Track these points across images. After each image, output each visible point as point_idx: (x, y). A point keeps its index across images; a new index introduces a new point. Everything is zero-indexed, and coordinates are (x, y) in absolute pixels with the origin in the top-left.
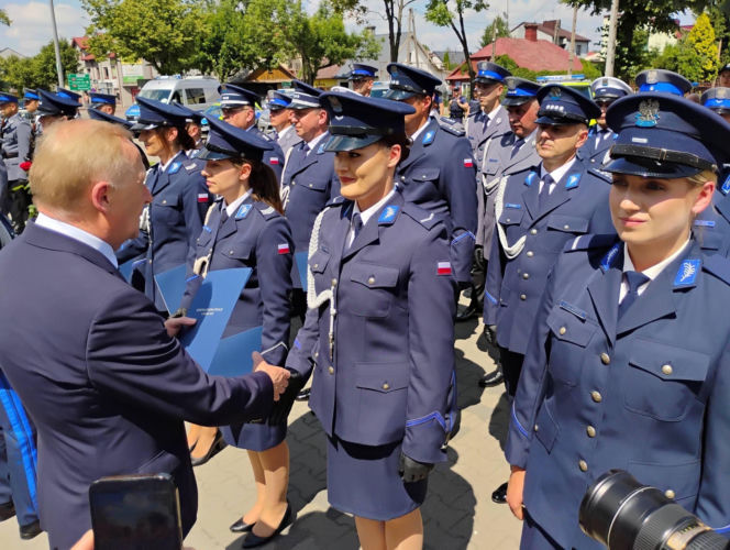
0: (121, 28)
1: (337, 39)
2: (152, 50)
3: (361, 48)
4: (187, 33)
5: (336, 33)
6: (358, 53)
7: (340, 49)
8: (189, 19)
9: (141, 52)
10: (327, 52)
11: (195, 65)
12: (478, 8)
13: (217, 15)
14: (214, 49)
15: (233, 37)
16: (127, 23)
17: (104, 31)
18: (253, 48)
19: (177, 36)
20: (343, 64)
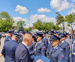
1: (58, 28)
4: (42, 27)
6: (60, 29)
8: (42, 25)
9: (37, 28)
11: (42, 30)
12: (74, 25)
13: (45, 25)
14: (44, 28)
15: (47, 27)
16: (36, 26)
17: (34, 26)
18: (48, 28)
20: (58, 30)
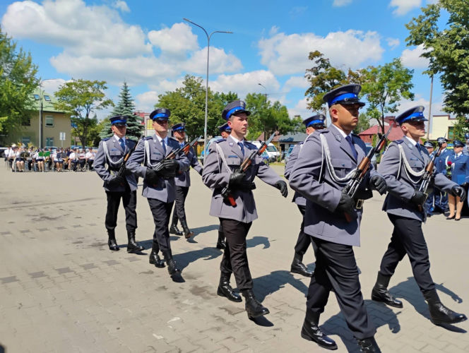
0: (181, 112)
2: (195, 123)
5: (285, 118)
6: (296, 129)
7: (287, 126)
10: (279, 128)
16: (183, 110)
20: (287, 134)
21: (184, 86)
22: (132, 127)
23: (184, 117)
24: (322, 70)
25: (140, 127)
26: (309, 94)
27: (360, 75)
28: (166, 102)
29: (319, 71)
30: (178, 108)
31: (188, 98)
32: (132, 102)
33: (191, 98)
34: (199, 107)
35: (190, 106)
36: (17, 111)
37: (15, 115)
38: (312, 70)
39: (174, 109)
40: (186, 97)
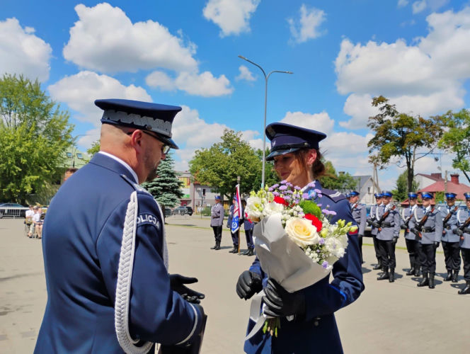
0: (219, 168)
1: (332, 178)
3: (345, 184)
5: (331, 175)
6: (343, 186)
7: (334, 184)
8: (254, 164)
19: (247, 173)
21: (223, 141)
22: (171, 184)
23: (223, 173)
24: (388, 117)
25: (179, 184)
26: (373, 145)
27: (434, 122)
28: (203, 158)
29: (384, 119)
30: (216, 163)
31: (227, 153)
32: (171, 156)
33: (230, 154)
34: (238, 163)
35: (229, 161)
36: (48, 169)
37: (46, 173)
38: (375, 118)
39: (212, 165)
40: (224, 152)
